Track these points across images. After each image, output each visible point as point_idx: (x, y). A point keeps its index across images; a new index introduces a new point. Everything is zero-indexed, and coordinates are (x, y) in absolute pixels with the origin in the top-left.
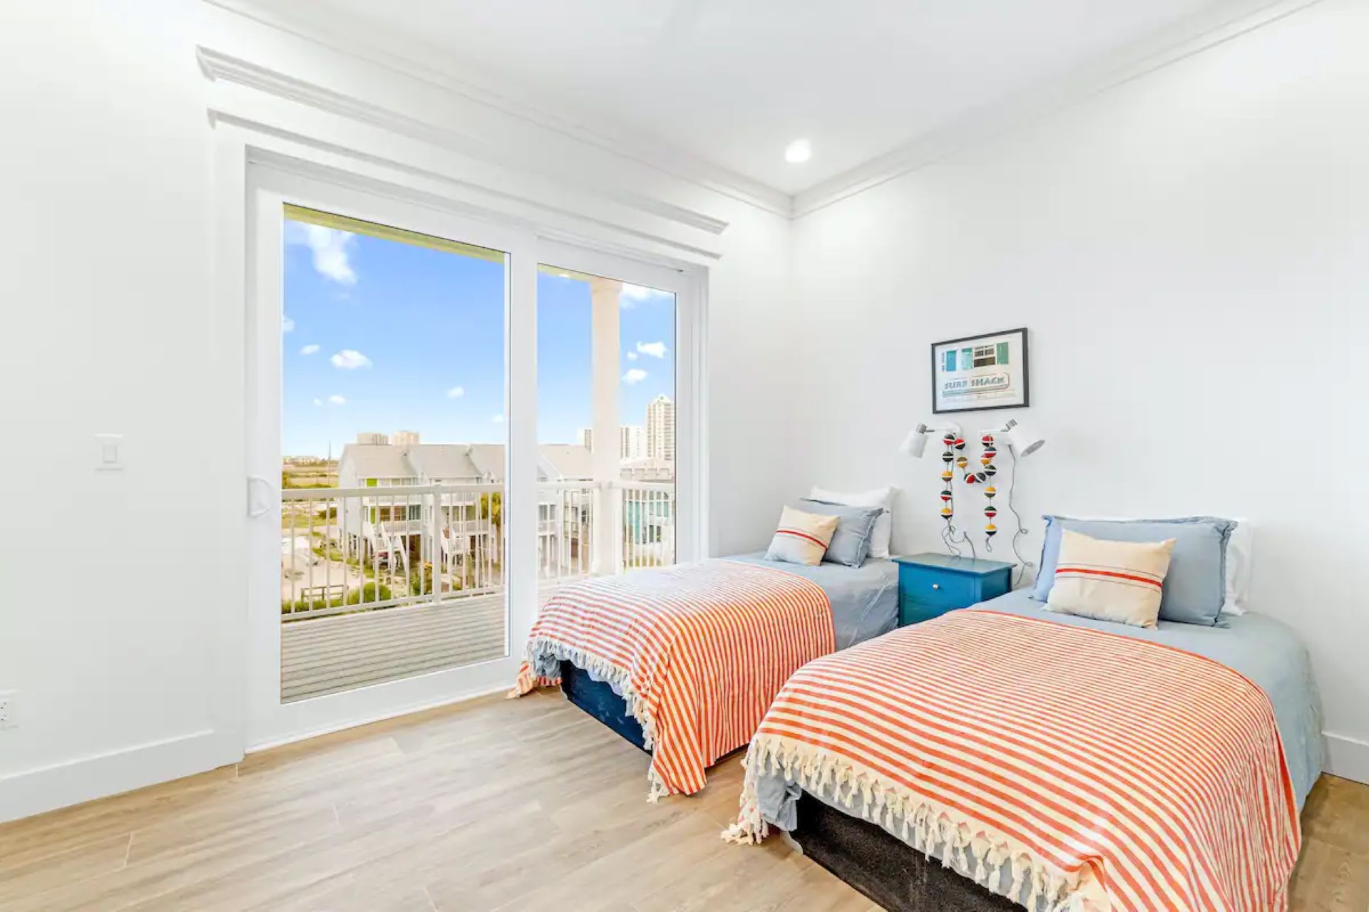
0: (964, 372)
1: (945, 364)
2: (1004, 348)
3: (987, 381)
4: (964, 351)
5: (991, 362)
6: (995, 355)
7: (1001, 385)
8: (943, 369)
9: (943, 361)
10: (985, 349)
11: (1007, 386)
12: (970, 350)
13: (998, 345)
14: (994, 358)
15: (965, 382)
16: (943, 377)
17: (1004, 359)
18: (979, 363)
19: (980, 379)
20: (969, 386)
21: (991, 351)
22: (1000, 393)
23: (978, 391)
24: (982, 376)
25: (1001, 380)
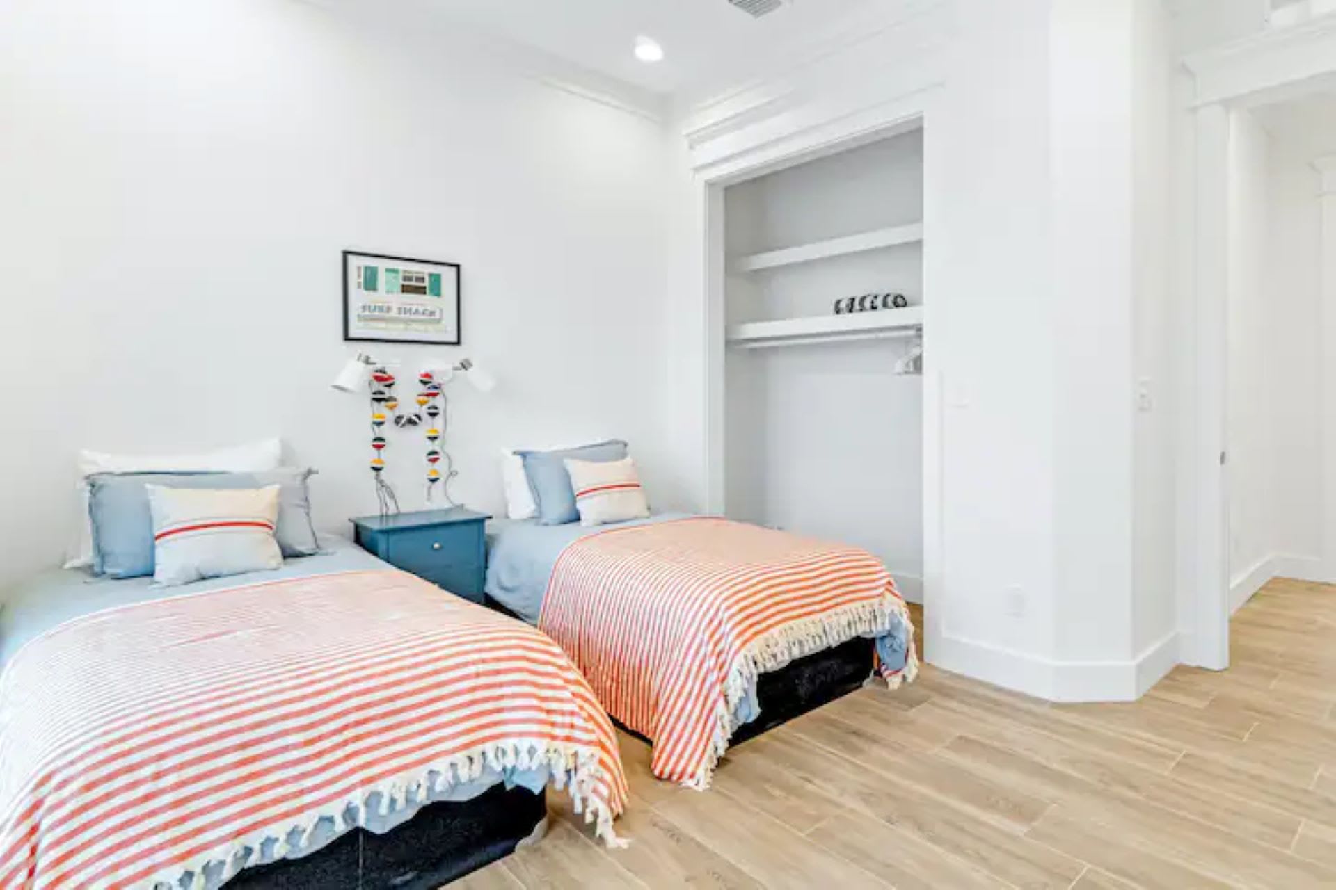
0: (388, 294)
1: (362, 280)
2: (436, 279)
3: (417, 312)
4: (388, 270)
5: (421, 291)
6: (426, 284)
7: (432, 317)
8: (359, 287)
9: (359, 276)
10: (415, 275)
11: (439, 321)
12: (395, 271)
13: (431, 275)
14: (425, 288)
15: (389, 309)
16: (358, 297)
17: (437, 292)
18: (405, 289)
19: (408, 307)
20: (394, 313)
21: (422, 280)
22: (430, 327)
23: (406, 321)
24: (412, 304)
25: (432, 313)
